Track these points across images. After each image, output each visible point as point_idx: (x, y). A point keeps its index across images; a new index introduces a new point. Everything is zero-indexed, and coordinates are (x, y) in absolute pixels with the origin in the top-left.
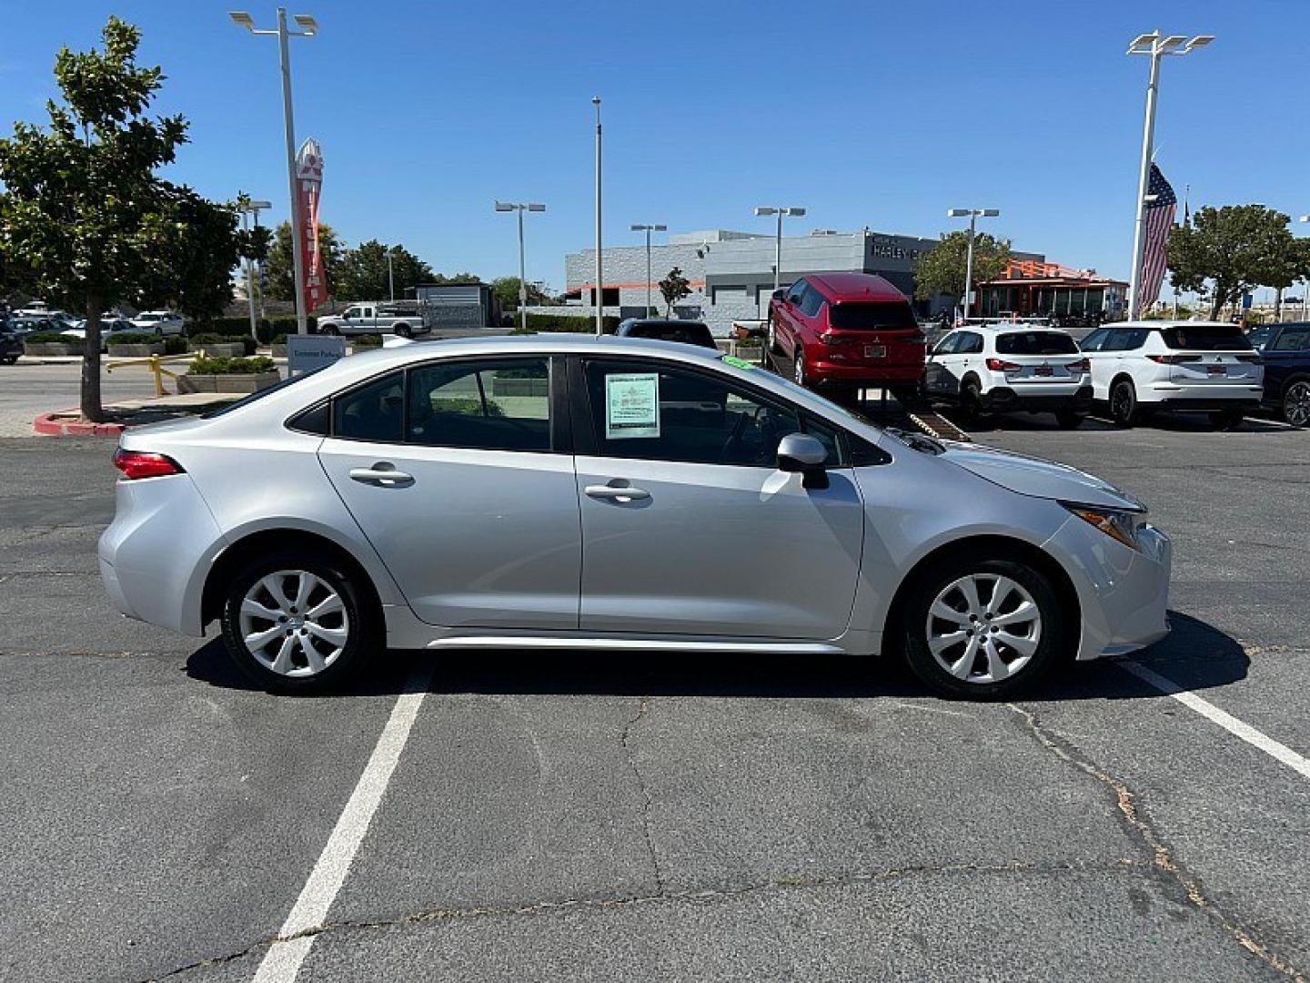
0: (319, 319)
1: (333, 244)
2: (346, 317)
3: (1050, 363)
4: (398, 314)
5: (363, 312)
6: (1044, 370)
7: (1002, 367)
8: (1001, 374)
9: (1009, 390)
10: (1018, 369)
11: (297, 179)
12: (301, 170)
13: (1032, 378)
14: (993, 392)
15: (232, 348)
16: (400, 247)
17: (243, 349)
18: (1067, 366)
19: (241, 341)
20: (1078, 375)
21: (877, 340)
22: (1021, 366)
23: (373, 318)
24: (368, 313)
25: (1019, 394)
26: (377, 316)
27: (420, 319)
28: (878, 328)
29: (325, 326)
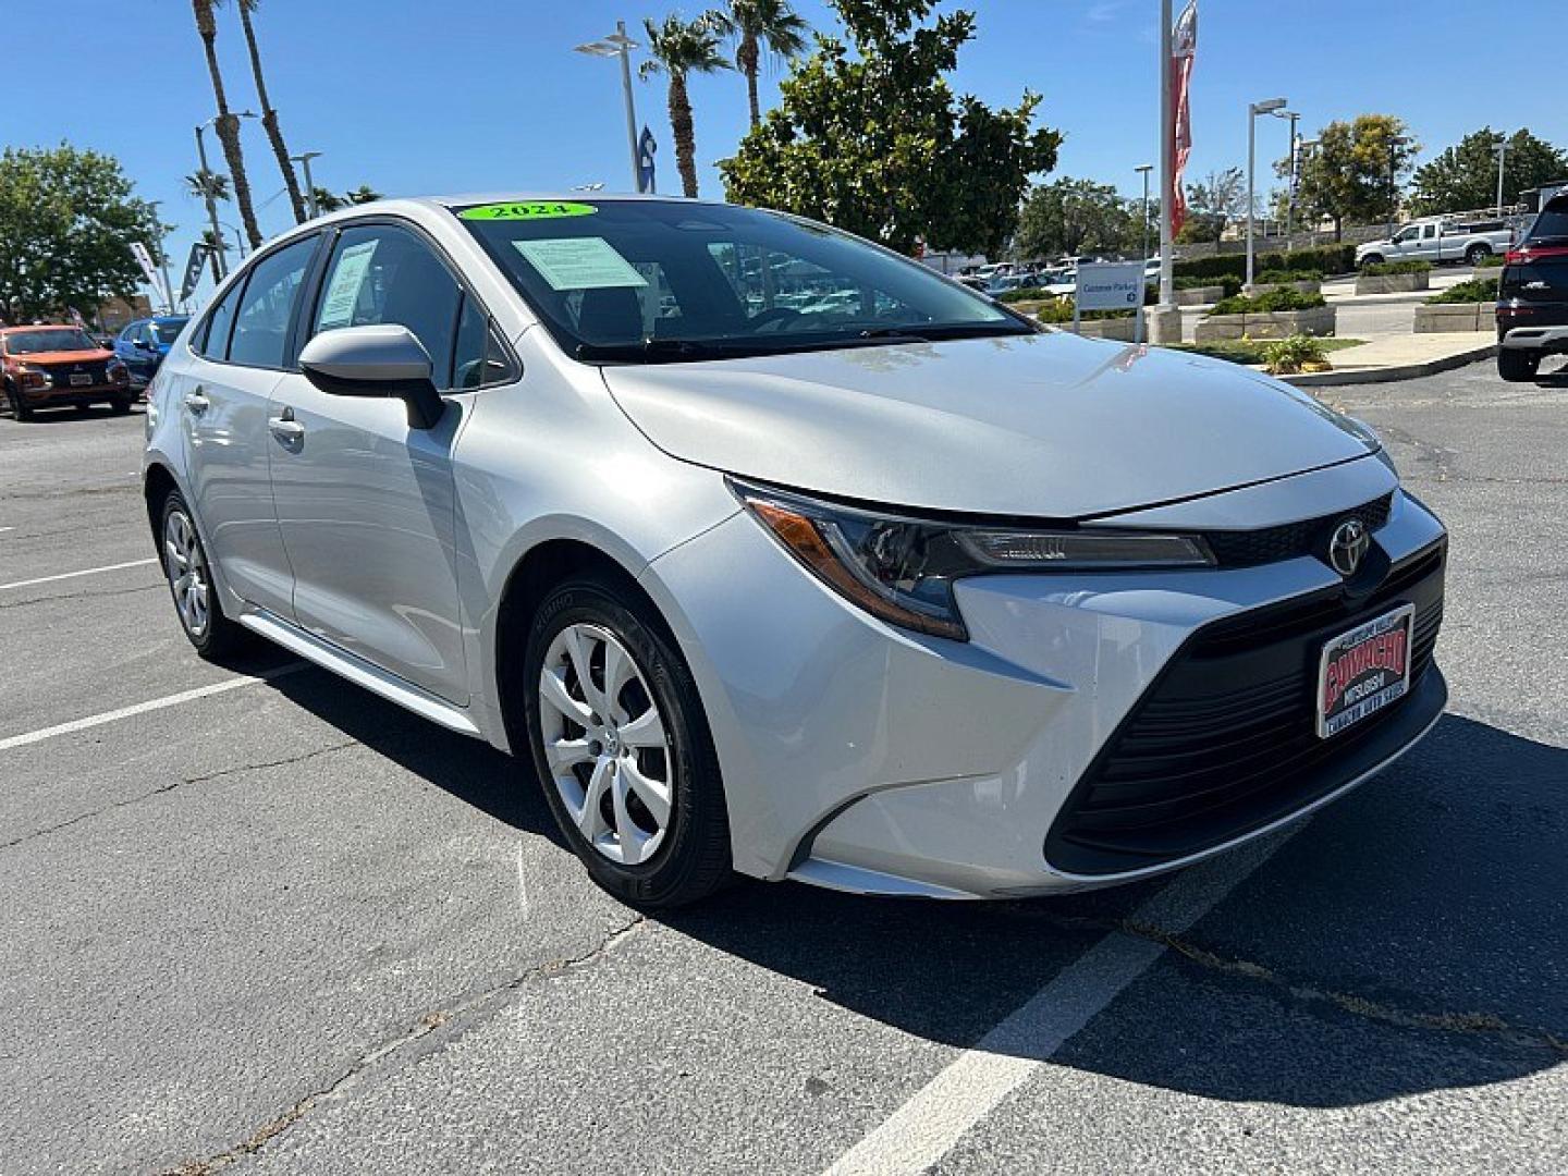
0: (1360, 248)
1: (1396, 142)
2: (1396, 241)
4: (1474, 230)
5: (1422, 231)
11: (1173, 59)
12: (1181, 44)
15: (1205, 292)
16: (1525, 132)
17: (1222, 293)
19: (1221, 284)
23: (1435, 239)
24: (1429, 233)
26: (1442, 235)
27: (1509, 232)
29: (1366, 257)
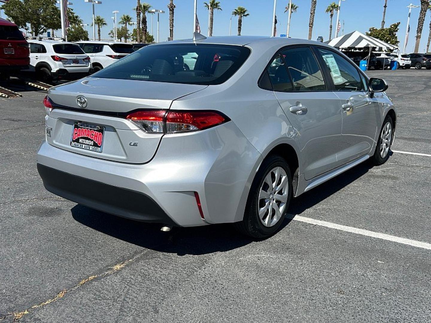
3: (78, 58)
6: (76, 61)
7: (60, 59)
8: (60, 63)
9: (65, 70)
10: (67, 60)
13: (72, 65)
14: (58, 71)
18: (83, 59)
20: (88, 63)
21: (10, 45)
22: (67, 59)
25: (69, 72)
28: (9, 39)
